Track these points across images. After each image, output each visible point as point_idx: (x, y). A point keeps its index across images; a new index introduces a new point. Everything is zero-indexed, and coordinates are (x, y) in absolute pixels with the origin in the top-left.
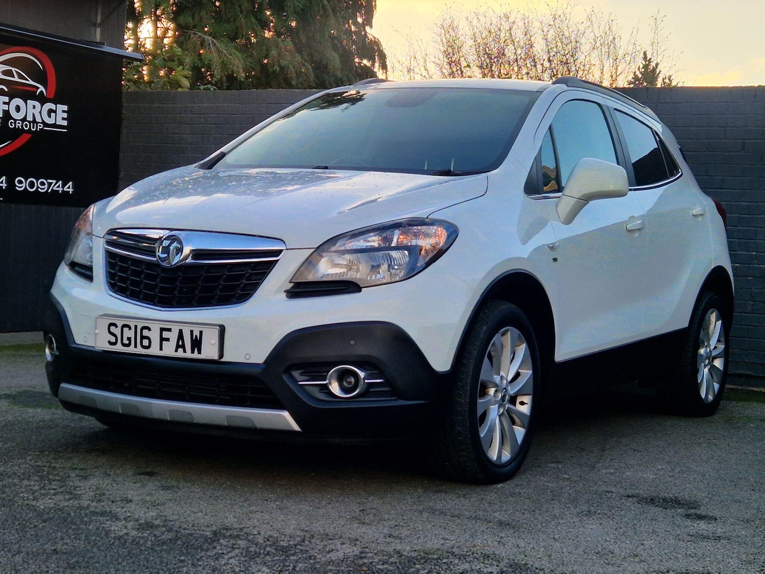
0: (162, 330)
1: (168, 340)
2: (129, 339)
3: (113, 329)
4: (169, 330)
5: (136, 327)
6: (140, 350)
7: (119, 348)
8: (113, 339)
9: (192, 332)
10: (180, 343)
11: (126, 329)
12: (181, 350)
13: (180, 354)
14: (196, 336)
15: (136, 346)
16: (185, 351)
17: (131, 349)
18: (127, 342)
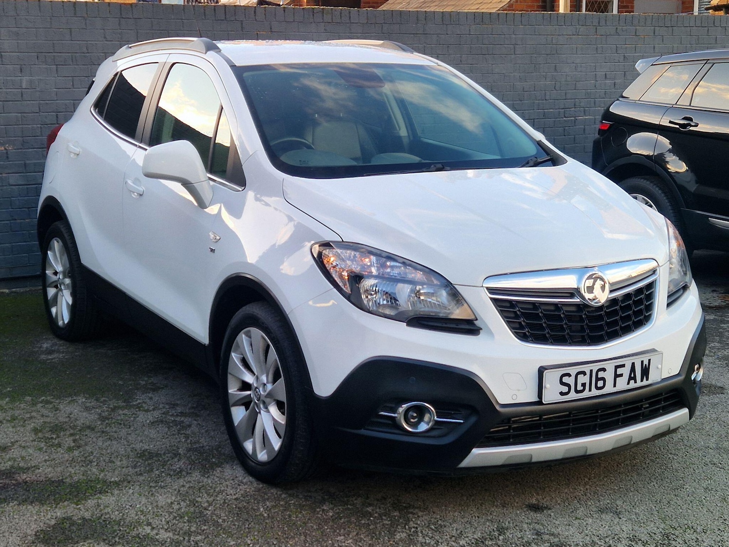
0: (617, 367)
1: (621, 375)
2: (584, 385)
3: (565, 379)
4: (623, 366)
5: (591, 371)
6: (595, 392)
7: (573, 395)
8: (565, 389)
9: (642, 362)
10: (632, 376)
11: (580, 377)
12: (632, 382)
13: (632, 385)
14: (646, 365)
15: (590, 390)
16: (636, 382)
17: (586, 394)
18: (582, 388)
